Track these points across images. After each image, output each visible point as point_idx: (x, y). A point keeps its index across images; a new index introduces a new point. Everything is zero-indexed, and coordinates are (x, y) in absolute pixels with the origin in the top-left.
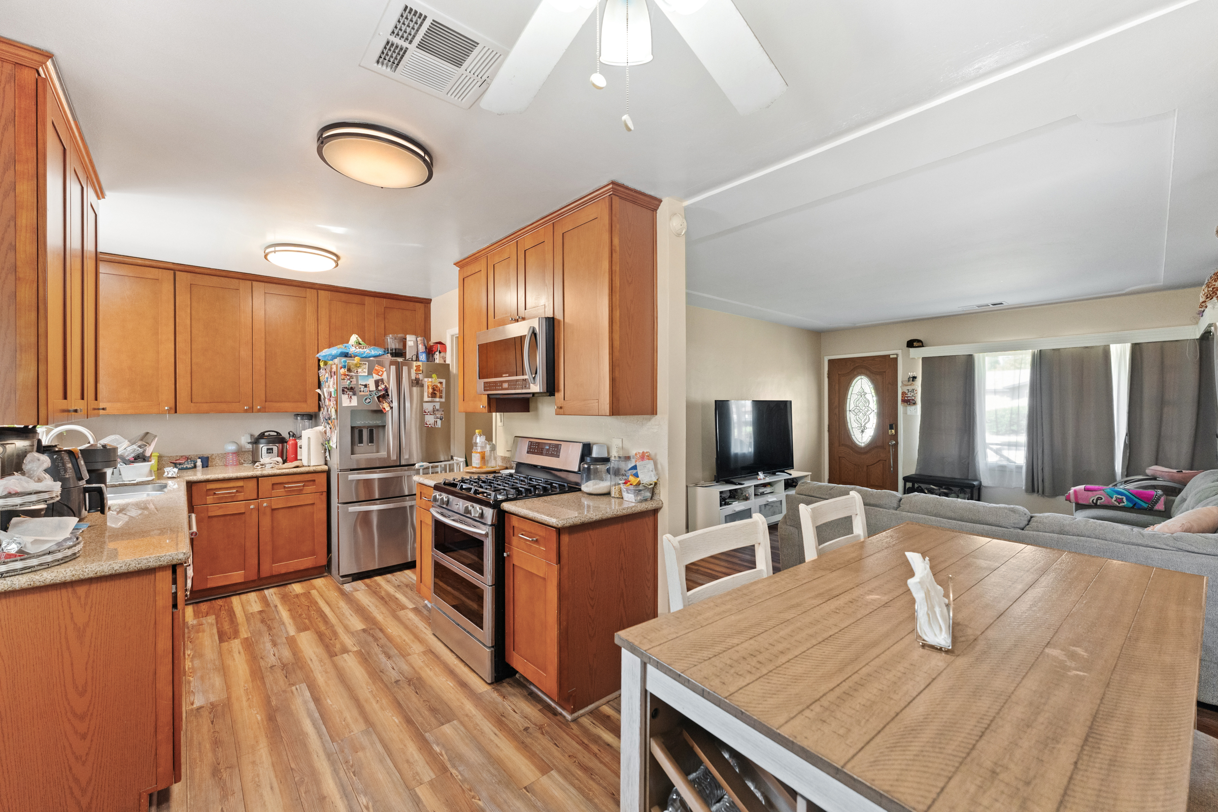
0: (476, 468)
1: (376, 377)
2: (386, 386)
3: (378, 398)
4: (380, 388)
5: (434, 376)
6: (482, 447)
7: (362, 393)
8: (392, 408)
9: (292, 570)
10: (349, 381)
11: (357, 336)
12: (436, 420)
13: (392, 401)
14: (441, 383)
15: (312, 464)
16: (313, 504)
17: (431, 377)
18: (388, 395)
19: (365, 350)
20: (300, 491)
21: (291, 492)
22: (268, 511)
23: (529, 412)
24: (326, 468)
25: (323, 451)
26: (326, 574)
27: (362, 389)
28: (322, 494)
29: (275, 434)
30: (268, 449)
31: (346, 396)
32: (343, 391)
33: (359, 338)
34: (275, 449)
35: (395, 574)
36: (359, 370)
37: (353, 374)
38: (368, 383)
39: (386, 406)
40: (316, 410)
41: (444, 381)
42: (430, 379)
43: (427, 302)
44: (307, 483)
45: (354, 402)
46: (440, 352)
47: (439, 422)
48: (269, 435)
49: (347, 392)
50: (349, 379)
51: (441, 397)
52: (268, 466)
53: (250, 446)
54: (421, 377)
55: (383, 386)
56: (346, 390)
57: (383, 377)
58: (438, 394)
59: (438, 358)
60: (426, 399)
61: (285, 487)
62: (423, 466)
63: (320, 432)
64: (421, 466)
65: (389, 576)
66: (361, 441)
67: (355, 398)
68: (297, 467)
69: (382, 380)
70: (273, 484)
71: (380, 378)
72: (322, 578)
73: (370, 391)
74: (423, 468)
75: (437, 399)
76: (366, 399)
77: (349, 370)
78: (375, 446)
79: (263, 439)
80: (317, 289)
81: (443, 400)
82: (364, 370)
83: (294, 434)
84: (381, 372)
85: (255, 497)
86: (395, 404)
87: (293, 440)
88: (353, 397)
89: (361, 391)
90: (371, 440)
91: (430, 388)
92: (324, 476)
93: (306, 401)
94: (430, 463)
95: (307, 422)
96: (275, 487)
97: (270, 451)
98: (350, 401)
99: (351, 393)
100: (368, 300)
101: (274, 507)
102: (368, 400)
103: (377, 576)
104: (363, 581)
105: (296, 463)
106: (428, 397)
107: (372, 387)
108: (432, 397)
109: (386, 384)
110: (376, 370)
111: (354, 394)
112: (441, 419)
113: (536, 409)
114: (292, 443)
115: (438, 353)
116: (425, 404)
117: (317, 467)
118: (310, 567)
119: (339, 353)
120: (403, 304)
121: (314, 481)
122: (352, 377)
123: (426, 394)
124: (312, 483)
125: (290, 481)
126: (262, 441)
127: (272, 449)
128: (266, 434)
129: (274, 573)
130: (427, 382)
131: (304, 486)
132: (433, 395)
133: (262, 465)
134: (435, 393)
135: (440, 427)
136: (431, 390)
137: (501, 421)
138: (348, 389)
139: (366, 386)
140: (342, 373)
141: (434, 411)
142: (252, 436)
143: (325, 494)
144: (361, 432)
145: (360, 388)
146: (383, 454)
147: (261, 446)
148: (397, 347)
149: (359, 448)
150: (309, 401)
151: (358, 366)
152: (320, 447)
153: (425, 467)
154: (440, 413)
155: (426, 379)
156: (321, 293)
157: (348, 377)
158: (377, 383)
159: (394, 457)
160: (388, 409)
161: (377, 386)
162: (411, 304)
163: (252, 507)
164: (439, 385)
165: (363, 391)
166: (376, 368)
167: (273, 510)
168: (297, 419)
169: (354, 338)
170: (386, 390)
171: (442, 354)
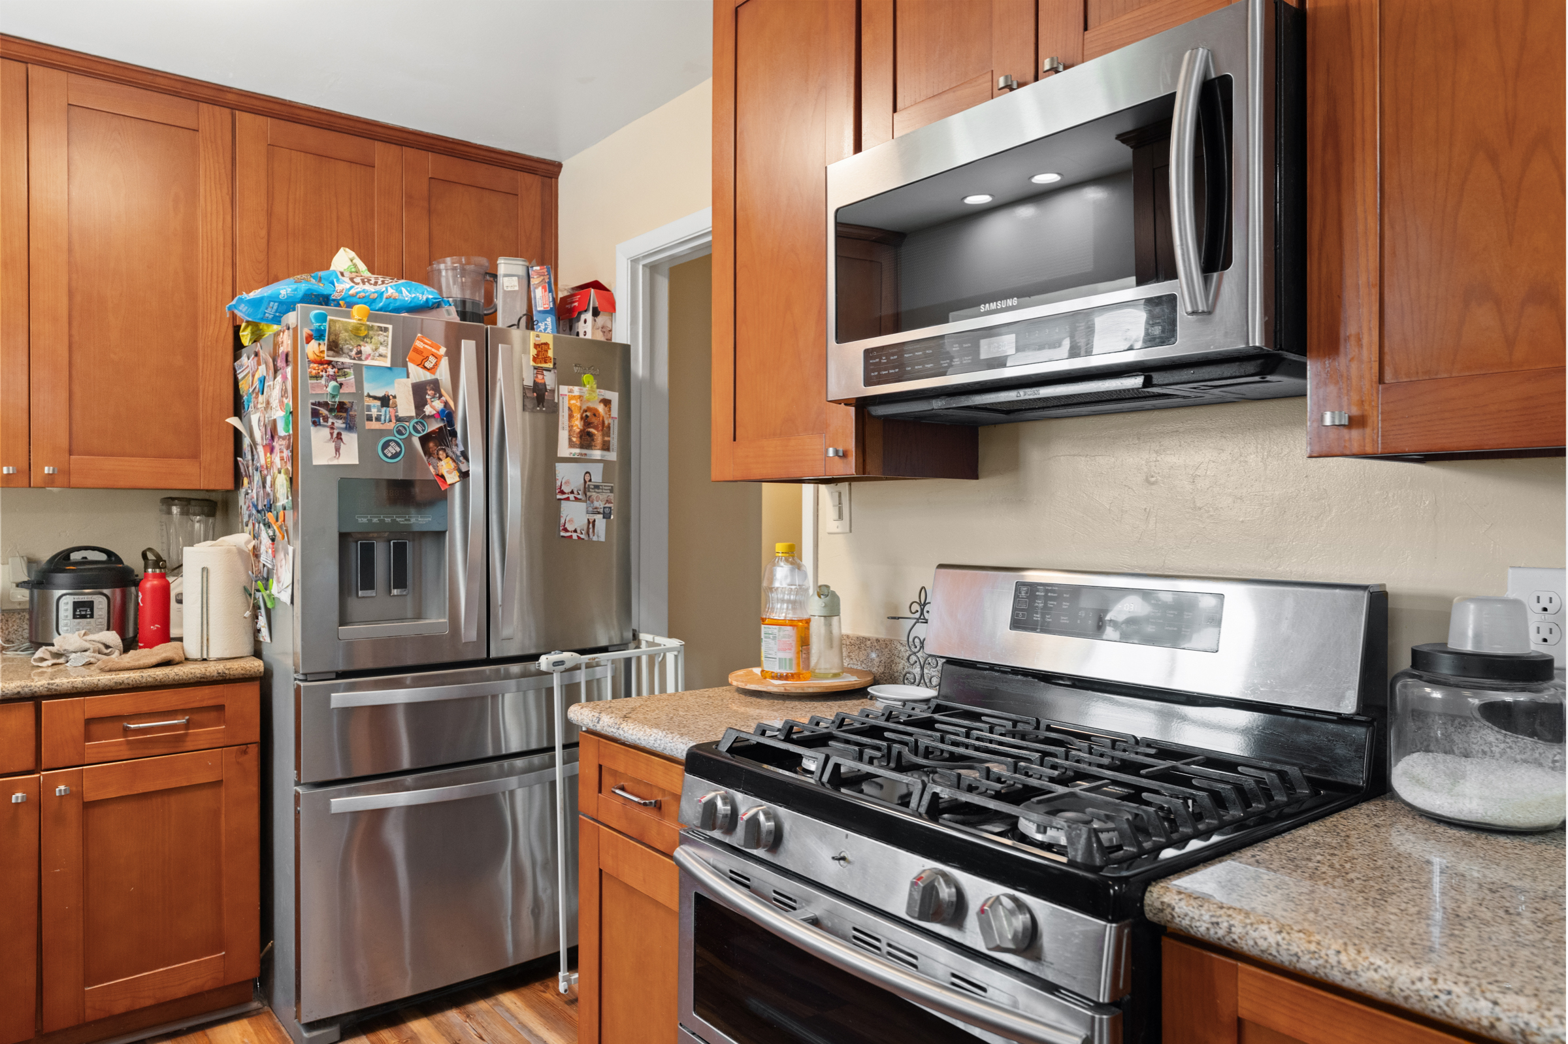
0: (780, 677)
1: (418, 374)
2: (446, 404)
3: (424, 440)
4: (428, 410)
5: (587, 378)
6: (795, 604)
7: (374, 425)
8: (465, 475)
9: (149, 1002)
10: (333, 383)
11: (352, 254)
12: (592, 517)
13: (465, 455)
14: (607, 402)
15: (214, 654)
16: (218, 783)
17: (579, 383)
18: (454, 434)
19: (382, 288)
20: (175, 743)
21: (145, 745)
22: (72, 811)
23: (976, 477)
24: (257, 665)
25: (248, 614)
26: (255, 1005)
27: (374, 412)
28: (245, 752)
29: (103, 557)
30: (77, 605)
31: (325, 432)
32: (315, 414)
33: (358, 261)
34: (100, 604)
35: (472, 1007)
36: (367, 349)
37: (346, 360)
38: (391, 392)
39: (446, 466)
40: (230, 485)
41: (614, 396)
42: (576, 390)
43: (548, 171)
44: (197, 717)
45: (350, 454)
46: (596, 313)
47: (601, 523)
48: (85, 561)
49: (326, 419)
50: (334, 378)
51: (606, 447)
52: (76, 660)
53: (23, 595)
54: (549, 379)
55: (438, 405)
56: (323, 411)
57: (437, 376)
58: (598, 437)
59: (587, 327)
60: (564, 450)
61: (126, 731)
62: (561, 663)
63: (241, 552)
64: (556, 664)
65: (453, 1016)
66: (368, 582)
67: (351, 440)
68: (167, 663)
69: (435, 385)
70: (89, 722)
71: (428, 376)
72: (245, 1022)
73: (399, 419)
74: (562, 668)
75: (597, 454)
76: (386, 445)
77: (334, 347)
78: (409, 599)
79: (64, 571)
80: (233, 108)
81: (612, 456)
82: (382, 350)
83: (159, 559)
84: (432, 360)
85: (29, 763)
86: (476, 468)
87: (155, 576)
88: (346, 436)
89: (369, 418)
90: (400, 579)
91: (577, 415)
92: (252, 693)
93: (195, 456)
94: (582, 652)
95: (198, 524)
96: (96, 728)
97: (83, 610)
98: (337, 450)
99: (339, 424)
100: (382, 153)
101: (90, 796)
102: (393, 449)
103: (416, 1017)
104: (373, 1037)
105: (163, 651)
106: (572, 444)
107: (406, 406)
108: (582, 447)
109: (447, 397)
110: (417, 350)
111: (350, 427)
112: (606, 516)
113: (1013, 464)
114: (154, 589)
115: (588, 316)
116: (560, 467)
117: (229, 664)
118: (206, 988)
119: (300, 294)
120: (482, 174)
121: (220, 708)
122: (341, 370)
123: (563, 436)
124: (213, 715)
125: (145, 709)
126: (61, 578)
127: (90, 605)
128: (76, 556)
129: (90, 1015)
130: (568, 396)
131: (187, 726)
132: (585, 440)
133: (57, 655)
134: (590, 435)
135: (603, 539)
136: (578, 424)
137: (840, 517)
138: (331, 411)
139: (385, 401)
140: (311, 356)
141: (587, 489)
142: (31, 562)
143: (254, 751)
144: (368, 552)
145: (369, 408)
146: (435, 621)
147: (58, 593)
148: (468, 296)
149: (364, 602)
150: (206, 456)
151: (361, 335)
152: (240, 598)
153: (568, 665)
154: (604, 496)
155: (564, 389)
156: (243, 118)
157: (331, 371)
158: (420, 393)
159: (470, 633)
160: (452, 478)
161: (420, 403)
162: (506, 174)
163: (17, 797)
164: (601, 408)
165: (378, 419)
166: (419, 344)
167: (88, 806)
168: (169, 512)
169: (344, 259)
170: (448, 416)
171: (601, 319)
